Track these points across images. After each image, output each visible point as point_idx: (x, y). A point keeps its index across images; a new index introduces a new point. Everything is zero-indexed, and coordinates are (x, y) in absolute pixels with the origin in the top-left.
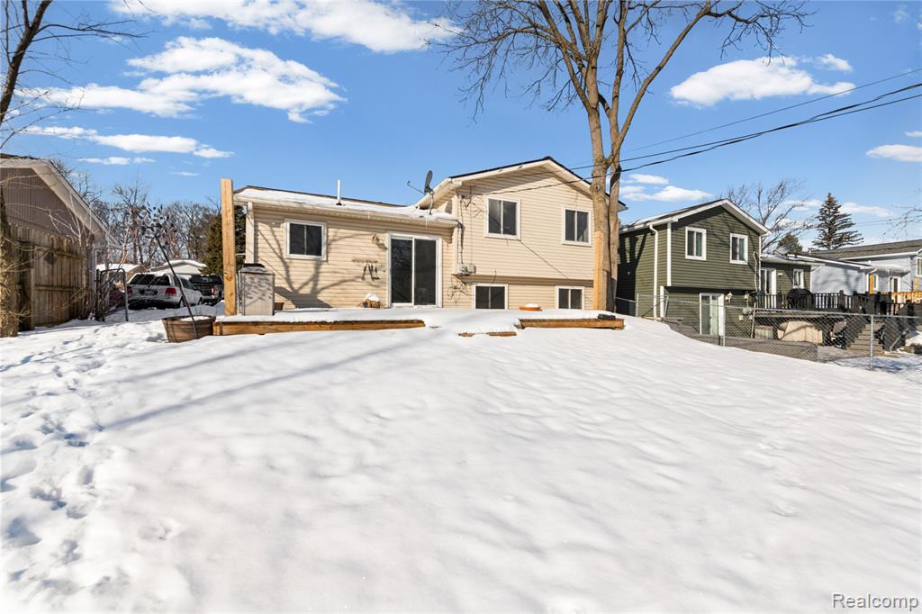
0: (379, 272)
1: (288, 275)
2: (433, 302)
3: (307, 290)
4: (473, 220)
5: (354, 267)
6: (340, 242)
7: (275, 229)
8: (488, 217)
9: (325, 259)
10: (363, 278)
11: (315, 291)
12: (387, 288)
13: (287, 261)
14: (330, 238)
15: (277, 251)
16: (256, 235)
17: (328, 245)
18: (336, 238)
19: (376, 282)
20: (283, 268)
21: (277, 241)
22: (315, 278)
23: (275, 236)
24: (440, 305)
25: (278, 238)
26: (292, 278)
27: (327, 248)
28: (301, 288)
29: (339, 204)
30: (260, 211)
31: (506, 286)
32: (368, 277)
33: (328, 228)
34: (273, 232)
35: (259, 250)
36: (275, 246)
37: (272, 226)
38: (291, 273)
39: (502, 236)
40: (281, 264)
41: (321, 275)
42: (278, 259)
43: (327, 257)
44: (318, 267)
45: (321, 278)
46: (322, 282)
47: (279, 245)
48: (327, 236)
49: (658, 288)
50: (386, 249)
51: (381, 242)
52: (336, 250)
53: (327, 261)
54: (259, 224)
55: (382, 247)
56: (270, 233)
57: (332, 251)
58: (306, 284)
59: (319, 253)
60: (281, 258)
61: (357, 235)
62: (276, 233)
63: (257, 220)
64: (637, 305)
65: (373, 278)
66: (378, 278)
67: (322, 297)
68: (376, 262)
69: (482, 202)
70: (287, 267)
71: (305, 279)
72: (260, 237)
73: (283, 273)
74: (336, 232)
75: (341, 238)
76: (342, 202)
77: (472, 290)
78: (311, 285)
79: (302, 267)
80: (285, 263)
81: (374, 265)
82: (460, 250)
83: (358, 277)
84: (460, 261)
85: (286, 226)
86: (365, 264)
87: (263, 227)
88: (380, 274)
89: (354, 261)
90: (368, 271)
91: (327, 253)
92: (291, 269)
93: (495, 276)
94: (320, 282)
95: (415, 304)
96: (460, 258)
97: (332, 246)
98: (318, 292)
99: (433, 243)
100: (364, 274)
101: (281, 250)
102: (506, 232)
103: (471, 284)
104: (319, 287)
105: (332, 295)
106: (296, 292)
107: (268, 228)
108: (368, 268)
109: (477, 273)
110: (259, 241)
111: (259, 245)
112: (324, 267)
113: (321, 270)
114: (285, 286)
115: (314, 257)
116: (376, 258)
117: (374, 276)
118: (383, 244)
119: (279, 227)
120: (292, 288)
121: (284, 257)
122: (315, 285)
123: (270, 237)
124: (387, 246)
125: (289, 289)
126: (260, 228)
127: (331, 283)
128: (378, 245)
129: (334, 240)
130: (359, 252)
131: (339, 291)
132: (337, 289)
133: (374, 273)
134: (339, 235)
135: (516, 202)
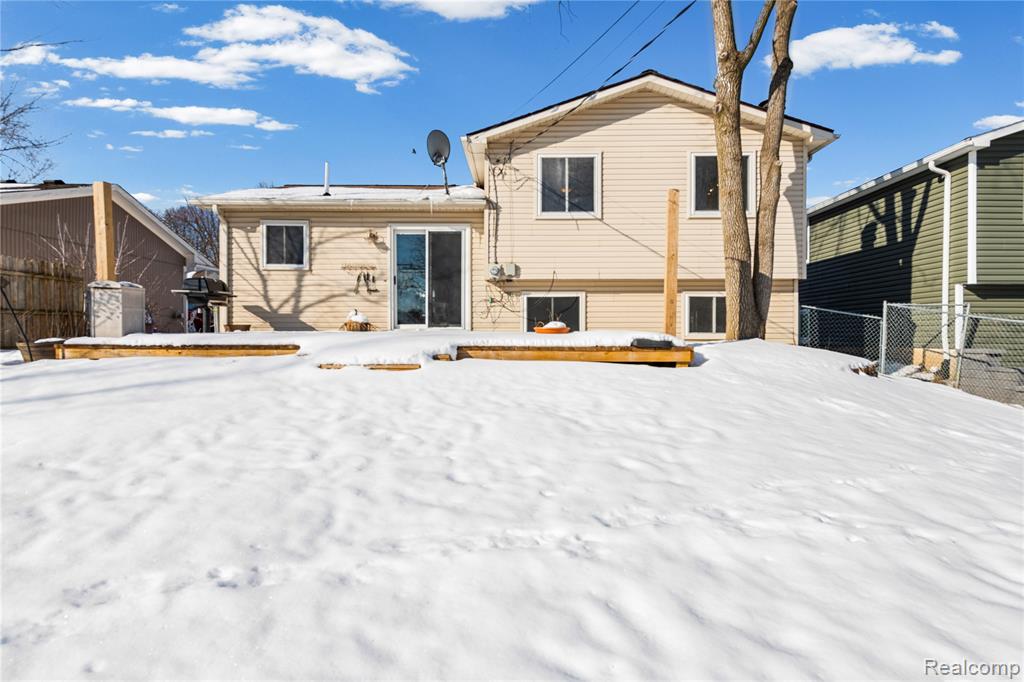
0: (377, 282)
1: (266, 291)
2: (458, 322)
3: (287, 310)
4: (515, 194)
5: (343, 277)
6: (327, 245)
7: (251, 234)
8: (540, 187)
9: (307, 268)
10: (357, 291)
11: (297, 311)
12: (389, 303)
13: (264, 273)
14: (315, 240)
15: (254, 261)
16: (229, 244)
17: (311, 249)
18: (322, 240)
19: (374, 297)
20: (260, 282)
21: (253, 249)
22: (297, 294)
23: (251, 243)
24: (468, 327)
25: (254, 245)
26: (270, 294)
27: (310, 254)
28: (281, 306)
29: (327, 194)
30: (233, 214)
31: (582, 296)
32: (363, 289)
33: (311, 228)
34: (249, 238)
35: (234, 262)
36: (251, 256)
37: (247, 232)
38: (269, 288)
39: (566, 214)
40: (258, 277)
41: (303, 289)
42: (255, 272)
43: (311, 265)
44: (300, 279)
45: (303, 293)
46: (305, 299)
47: (255, 253)
48: (311, 238)
49: (951, 289)
50: (386, 249)
51: (380, 240)
52: (323, 256)
53: (311, 270)
54: (234, 230)
55: (382, 247)
56: (245, 240)
57: (318, 256)
58: (287, 301)
59: (300, 262)
60: (258, 270)
61: (348, 233)
62: (252, 240)
63: (231, 225)
64: (884, 324)
65: (369, 291)
66: (376, 291)
67: (305, 318)
68: (373, 268)
69: (529, 164)
70: (264, 281)
71: (285, 295)
72: (234, 246)
73: (260, 288)
74: (322, 232)
75: (328, 240)
76: (332, 190)
77: (521, 303)
78: (292, 302)
79: (282, 278)
80: (262, 276)
81: (371, 272)
82: (492, 243)
83: (350, 290)
84: (492, 260)
85: (262, 229)
86: (358, 272)
87: (237, 234)
88: (379, 285)
89: (344, 268)
90: (362, 282)
91: (311, 260)
92: (269, 283)
93: (553, 280)
94: (302, 299)
95: (429, 326)
96: (492, 254)
97: (318, 251)
98: (301, 312)
99: (458, 236)
100: (358, 286)
101: (257, 259)
102: (574, 207)
103: (518, 293)
104: (302, 304)
105: (318, 315)
106: (275, 311)
107: (243, 233)
108: (362, 278)
109: (522, 277)
110: (234, 251)
111: (234, 256)
112: (308, 279)
113: (303, 283)
114: (262, 304)
115: (294, 266)
116: (374, 262)
117: (372, 288)
118: (383, 243)
119: (254, 232)
120: (270, 307)
121: (261, 268)
122: (298, 302)
123: (245, 245)
124: (388, 245)
125: (267, 309)
126: (234, 235)
127: (317, 299)
128: (376, 244)
129: (320, 243)
130: (350, 256)
131: (326, 309)
132: (323, 307)
133: (371, 283)
134: (325, 235)
135: (592, 156)
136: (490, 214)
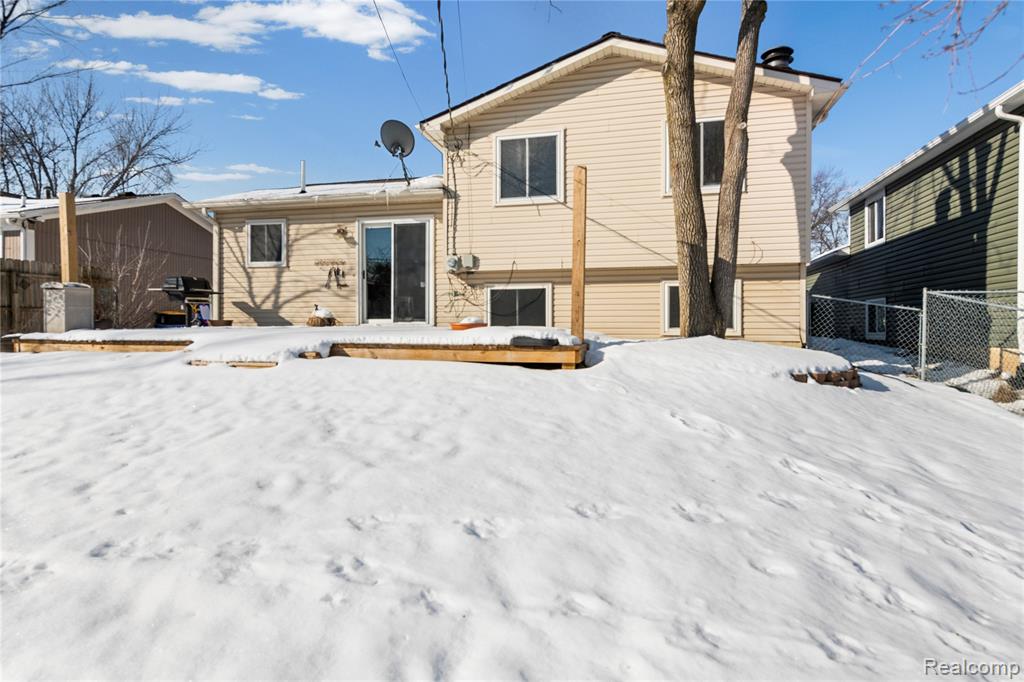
0: (347, 277)
1: (251, 288)
2: (421, 317)
3: (268, 305)
4: (473, 181)
5: (317, 273)
6: (302, 242)
7: (238, 234)
8: (499, 172)
9: (285, 265)
10: (327, 286)
11: (277, 307)
12: (356, 298)
13: (249, 270)
14: (292, 237)
15: (240, 260)
16: (221, 244)
17: (289, 246)
18: (298, 237)
19: (343, 292)
20: (246, 279)
21: (240, 248)
22: (277, 291)
23: (238, 243)
24: (432, 322)
25: (241, 244)
26: (254, 290)
27: (288, 251)
28: (263, 302)
29: (303, 192)
30: (225, 216)
31: (548, 287)
32: (334, 284)
33: (288, 225)
34: (236, 238)
35: (225, 260)
36: (238, 254)
37: (235, 232)
38: (254, 285)
39: (526, 200)
40: (244, 274)
41: (283, 285)
42: (241, 269)
43: (288, 262)
44: (279, 276)
45: (282, 289)
46: (285, 295)
47: (242, 252)
48: (288, 235)
50: (355, 243)
51: (349, 235)
52: (298, 253)
53: (288, 267)
54: (225, 230)
55: (351, 241)
56: (233, 240)
57: (294, 253)
58: (268, 297)
59: (279, 259)
60: (244, 268)
61: (321, 229)
62: (240, 240)
63: (222, 226)
65: (339, 285)
66: (345, 286)
67: (284, 313)
68: (343, 263)
69: (488, 149)
70: (249, 278)
71: (267, 291)
72: (225, 245)
73: (246, 285)
74: (298, 229)
75: (303, 237)
76: (307, 189)
77: (484, 296)
78: (272, 299)
79: (264, 272)
80: (247, 273)
81: (341, 267)
82: (451, 234)
83: (323, 286)
84: (451, 251)
85: (247, 228)
86: (329, 268)
87: (228, 234)
88: (348, 280)
89: (317, 264)
90: (333, 277)
91: (288, 256)
92: (254, 280)
93: (512, 272)
94: (282, 294)
95: (395, 321)
96: (451, 245)
97: (294, 248)
98: (280, 307)
99: (422, 227)
100: (329, 280)
101: (243, 257)
102: (535, 191)
103: (482, 286)
104: (281, 300)
105: (294, 310)
106: (258, 307)
107: (232, 234)
108: (333, 273)
109: (481, 269)
110: (225, 250)
111: (225, 255)
112: (286, 276)
113: (283, 279)
114: (248, 300)
115: (274, 263)
116: (343, 257)
117: (342, 283)
118: (352, 238)
119: (241, 231)
120: (254, 303)
121: (247, 266)
122: (277, 297)
123: (233, 244)
124: (356, 239)
125: (251, 304)
126: (225, 235)
127: (293, 295)
128: (345, 239)
129: (296, 240)
130: (324, 251)
131: (302, 305)
132: (299, 303)
133: (341, 278)
134: (301, 232)
135: (554, 134)
136: (448, 203)
